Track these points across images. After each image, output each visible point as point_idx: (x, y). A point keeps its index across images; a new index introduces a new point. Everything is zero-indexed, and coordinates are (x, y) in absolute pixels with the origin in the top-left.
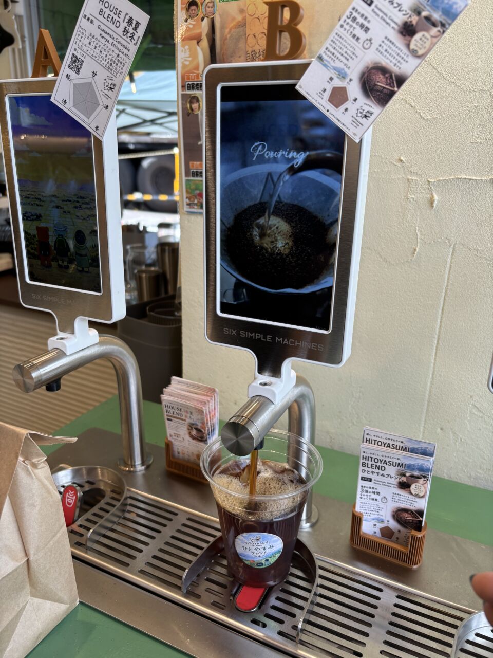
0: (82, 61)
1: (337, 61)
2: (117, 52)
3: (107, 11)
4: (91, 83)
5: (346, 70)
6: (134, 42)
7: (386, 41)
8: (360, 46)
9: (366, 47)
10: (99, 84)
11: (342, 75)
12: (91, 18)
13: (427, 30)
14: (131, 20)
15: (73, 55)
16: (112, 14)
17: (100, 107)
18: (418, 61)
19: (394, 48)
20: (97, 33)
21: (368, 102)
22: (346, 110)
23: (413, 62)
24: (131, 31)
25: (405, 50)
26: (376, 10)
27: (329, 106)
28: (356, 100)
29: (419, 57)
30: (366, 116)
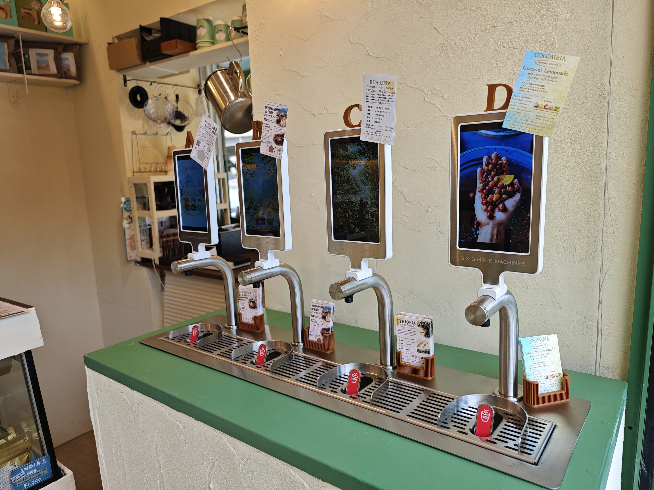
0: (200, 142)
1: (266, 140)
2: (211, 138)
3: (207, 125)
4: (203, 150)
5: (270, 141)
6: (215, 135)
7: (275, 127)
8: (270, 132)
9: (271, 132)
10: (206, 150)
11: (269, 143)
12: (203, 127)
13: (283, 119)
14: (214, 128)
15: (197, 140)
16: (209, 126)
17: (206, 158)
18: (284, 128)
19: (277, 128)
20: (205, 132)
21: (278, 146)
22: (275, 152)
23: (283, 129)
24: (215, 131)
25: (280, 127)
26: (269, 121)
27: (270, 153)
28: (275, 147)
29: (284, 127)
30: (280, 151)
